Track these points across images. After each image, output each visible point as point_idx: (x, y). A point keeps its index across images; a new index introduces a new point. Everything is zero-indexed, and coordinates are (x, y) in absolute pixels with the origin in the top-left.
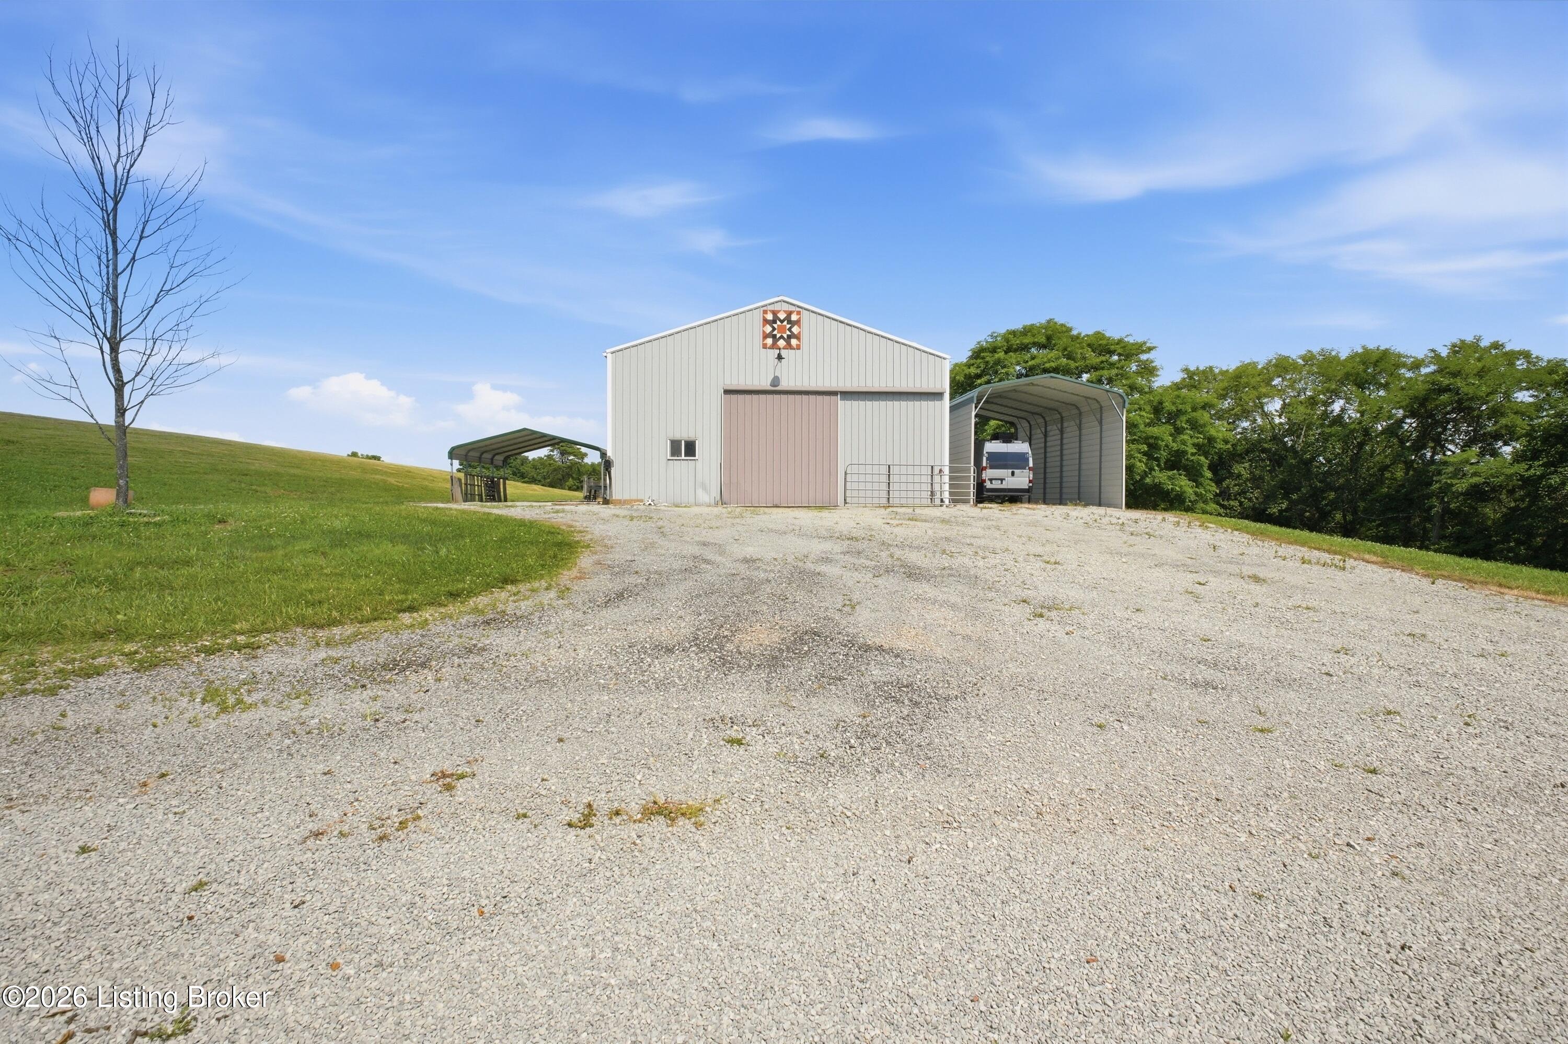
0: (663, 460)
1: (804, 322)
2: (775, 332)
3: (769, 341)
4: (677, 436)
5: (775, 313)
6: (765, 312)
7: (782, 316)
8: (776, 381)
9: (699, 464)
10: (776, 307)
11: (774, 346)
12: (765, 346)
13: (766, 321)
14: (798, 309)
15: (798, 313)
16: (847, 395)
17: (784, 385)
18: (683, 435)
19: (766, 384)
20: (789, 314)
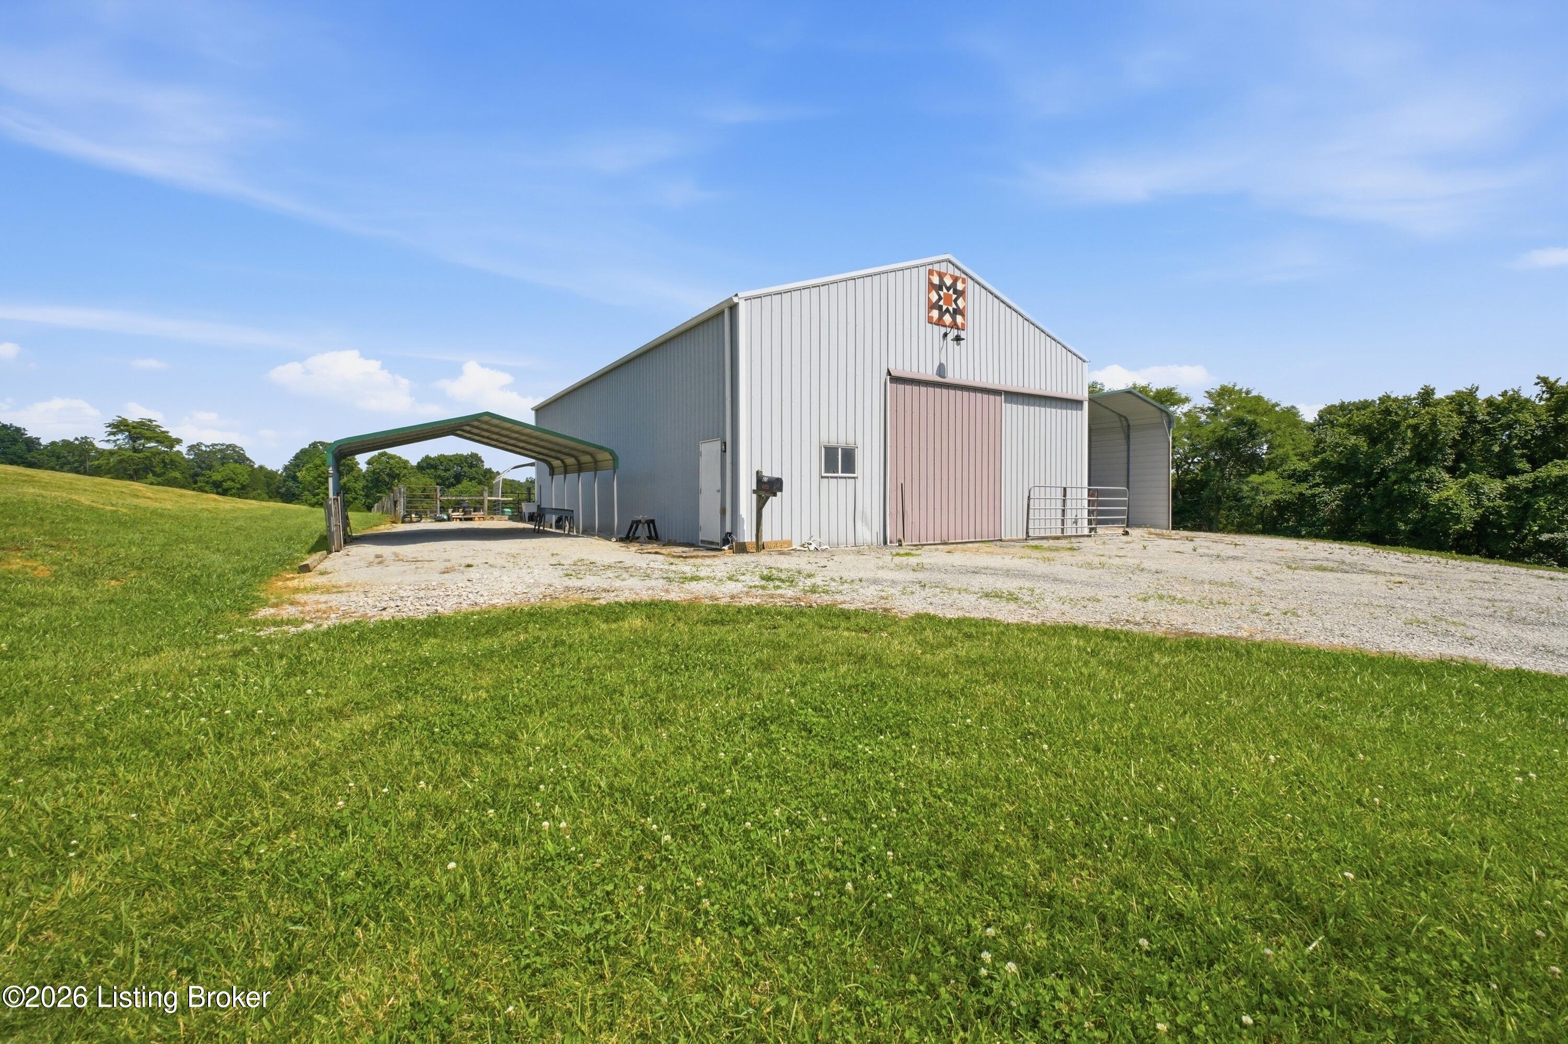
0: (816, 477)
1: (969, 293)
2: (941, 303)
3: (935, 314)
4: (833, 443)
5: (941, 276)
6: (931, 272)
7: (948, 281)
8: (941, 370)
9: (859, 482)
10: (943, 268)
11: (940, 322)
12: (930, 320)
13: (932, 286)
14: (964, 276)
15: (964, 281)
16: (1013, 396)
17: (952, 376)
18: (840, 439)
19: (930, 374)
20: (955, 279)
